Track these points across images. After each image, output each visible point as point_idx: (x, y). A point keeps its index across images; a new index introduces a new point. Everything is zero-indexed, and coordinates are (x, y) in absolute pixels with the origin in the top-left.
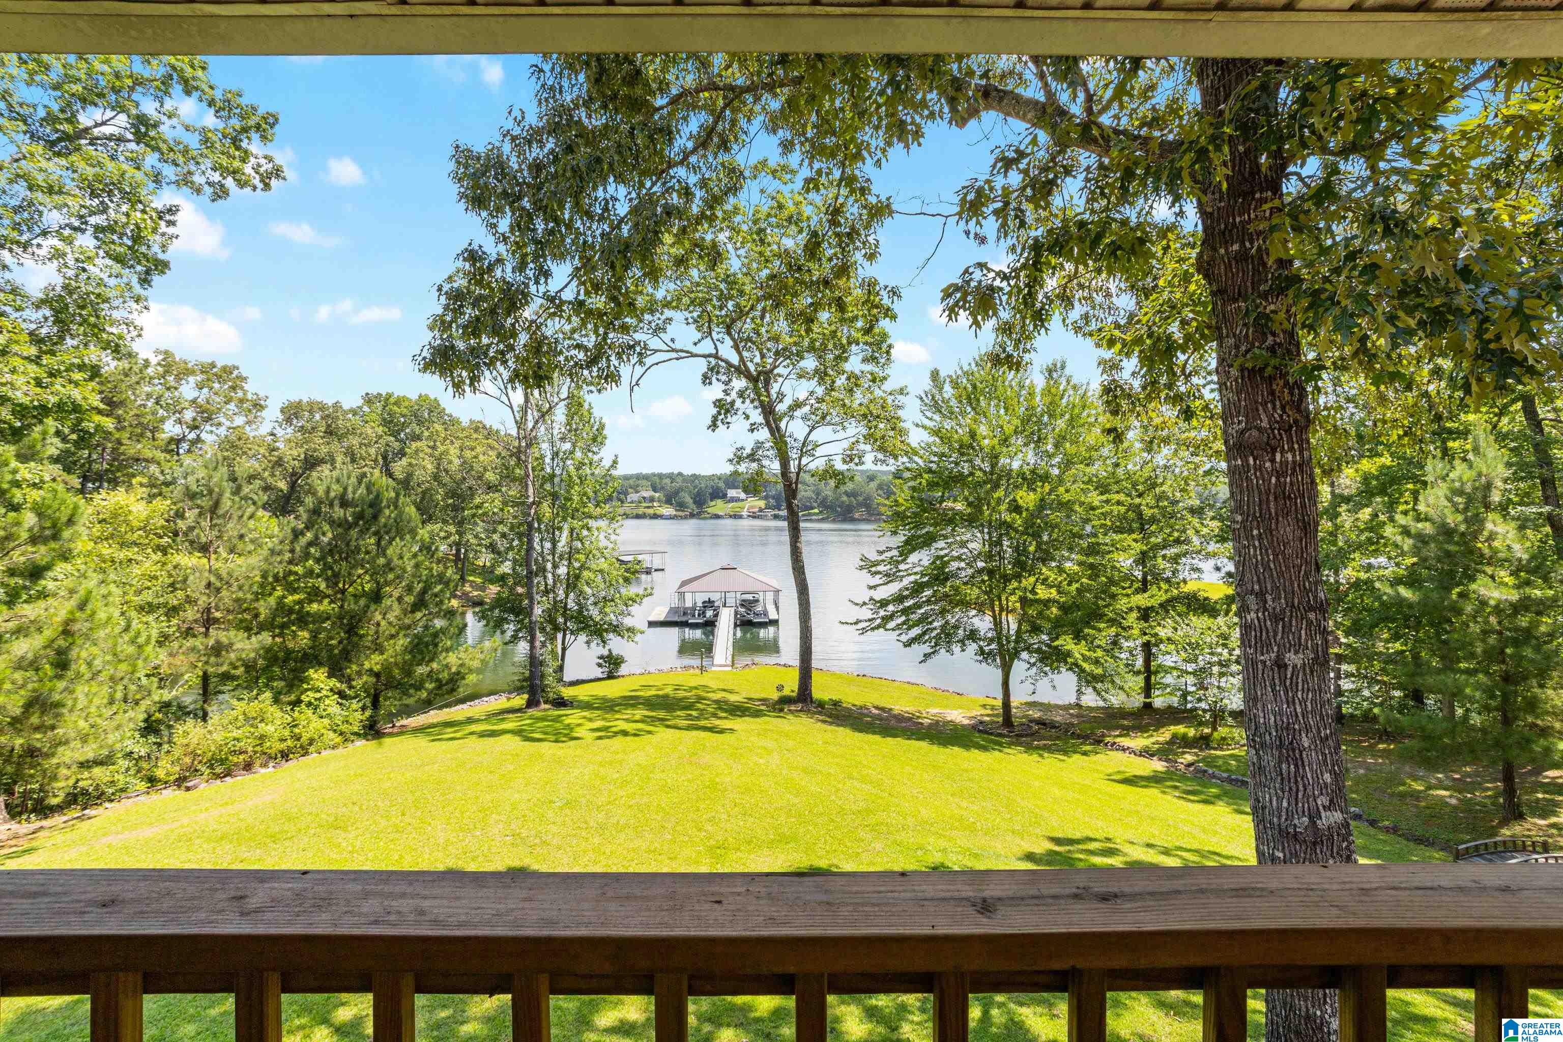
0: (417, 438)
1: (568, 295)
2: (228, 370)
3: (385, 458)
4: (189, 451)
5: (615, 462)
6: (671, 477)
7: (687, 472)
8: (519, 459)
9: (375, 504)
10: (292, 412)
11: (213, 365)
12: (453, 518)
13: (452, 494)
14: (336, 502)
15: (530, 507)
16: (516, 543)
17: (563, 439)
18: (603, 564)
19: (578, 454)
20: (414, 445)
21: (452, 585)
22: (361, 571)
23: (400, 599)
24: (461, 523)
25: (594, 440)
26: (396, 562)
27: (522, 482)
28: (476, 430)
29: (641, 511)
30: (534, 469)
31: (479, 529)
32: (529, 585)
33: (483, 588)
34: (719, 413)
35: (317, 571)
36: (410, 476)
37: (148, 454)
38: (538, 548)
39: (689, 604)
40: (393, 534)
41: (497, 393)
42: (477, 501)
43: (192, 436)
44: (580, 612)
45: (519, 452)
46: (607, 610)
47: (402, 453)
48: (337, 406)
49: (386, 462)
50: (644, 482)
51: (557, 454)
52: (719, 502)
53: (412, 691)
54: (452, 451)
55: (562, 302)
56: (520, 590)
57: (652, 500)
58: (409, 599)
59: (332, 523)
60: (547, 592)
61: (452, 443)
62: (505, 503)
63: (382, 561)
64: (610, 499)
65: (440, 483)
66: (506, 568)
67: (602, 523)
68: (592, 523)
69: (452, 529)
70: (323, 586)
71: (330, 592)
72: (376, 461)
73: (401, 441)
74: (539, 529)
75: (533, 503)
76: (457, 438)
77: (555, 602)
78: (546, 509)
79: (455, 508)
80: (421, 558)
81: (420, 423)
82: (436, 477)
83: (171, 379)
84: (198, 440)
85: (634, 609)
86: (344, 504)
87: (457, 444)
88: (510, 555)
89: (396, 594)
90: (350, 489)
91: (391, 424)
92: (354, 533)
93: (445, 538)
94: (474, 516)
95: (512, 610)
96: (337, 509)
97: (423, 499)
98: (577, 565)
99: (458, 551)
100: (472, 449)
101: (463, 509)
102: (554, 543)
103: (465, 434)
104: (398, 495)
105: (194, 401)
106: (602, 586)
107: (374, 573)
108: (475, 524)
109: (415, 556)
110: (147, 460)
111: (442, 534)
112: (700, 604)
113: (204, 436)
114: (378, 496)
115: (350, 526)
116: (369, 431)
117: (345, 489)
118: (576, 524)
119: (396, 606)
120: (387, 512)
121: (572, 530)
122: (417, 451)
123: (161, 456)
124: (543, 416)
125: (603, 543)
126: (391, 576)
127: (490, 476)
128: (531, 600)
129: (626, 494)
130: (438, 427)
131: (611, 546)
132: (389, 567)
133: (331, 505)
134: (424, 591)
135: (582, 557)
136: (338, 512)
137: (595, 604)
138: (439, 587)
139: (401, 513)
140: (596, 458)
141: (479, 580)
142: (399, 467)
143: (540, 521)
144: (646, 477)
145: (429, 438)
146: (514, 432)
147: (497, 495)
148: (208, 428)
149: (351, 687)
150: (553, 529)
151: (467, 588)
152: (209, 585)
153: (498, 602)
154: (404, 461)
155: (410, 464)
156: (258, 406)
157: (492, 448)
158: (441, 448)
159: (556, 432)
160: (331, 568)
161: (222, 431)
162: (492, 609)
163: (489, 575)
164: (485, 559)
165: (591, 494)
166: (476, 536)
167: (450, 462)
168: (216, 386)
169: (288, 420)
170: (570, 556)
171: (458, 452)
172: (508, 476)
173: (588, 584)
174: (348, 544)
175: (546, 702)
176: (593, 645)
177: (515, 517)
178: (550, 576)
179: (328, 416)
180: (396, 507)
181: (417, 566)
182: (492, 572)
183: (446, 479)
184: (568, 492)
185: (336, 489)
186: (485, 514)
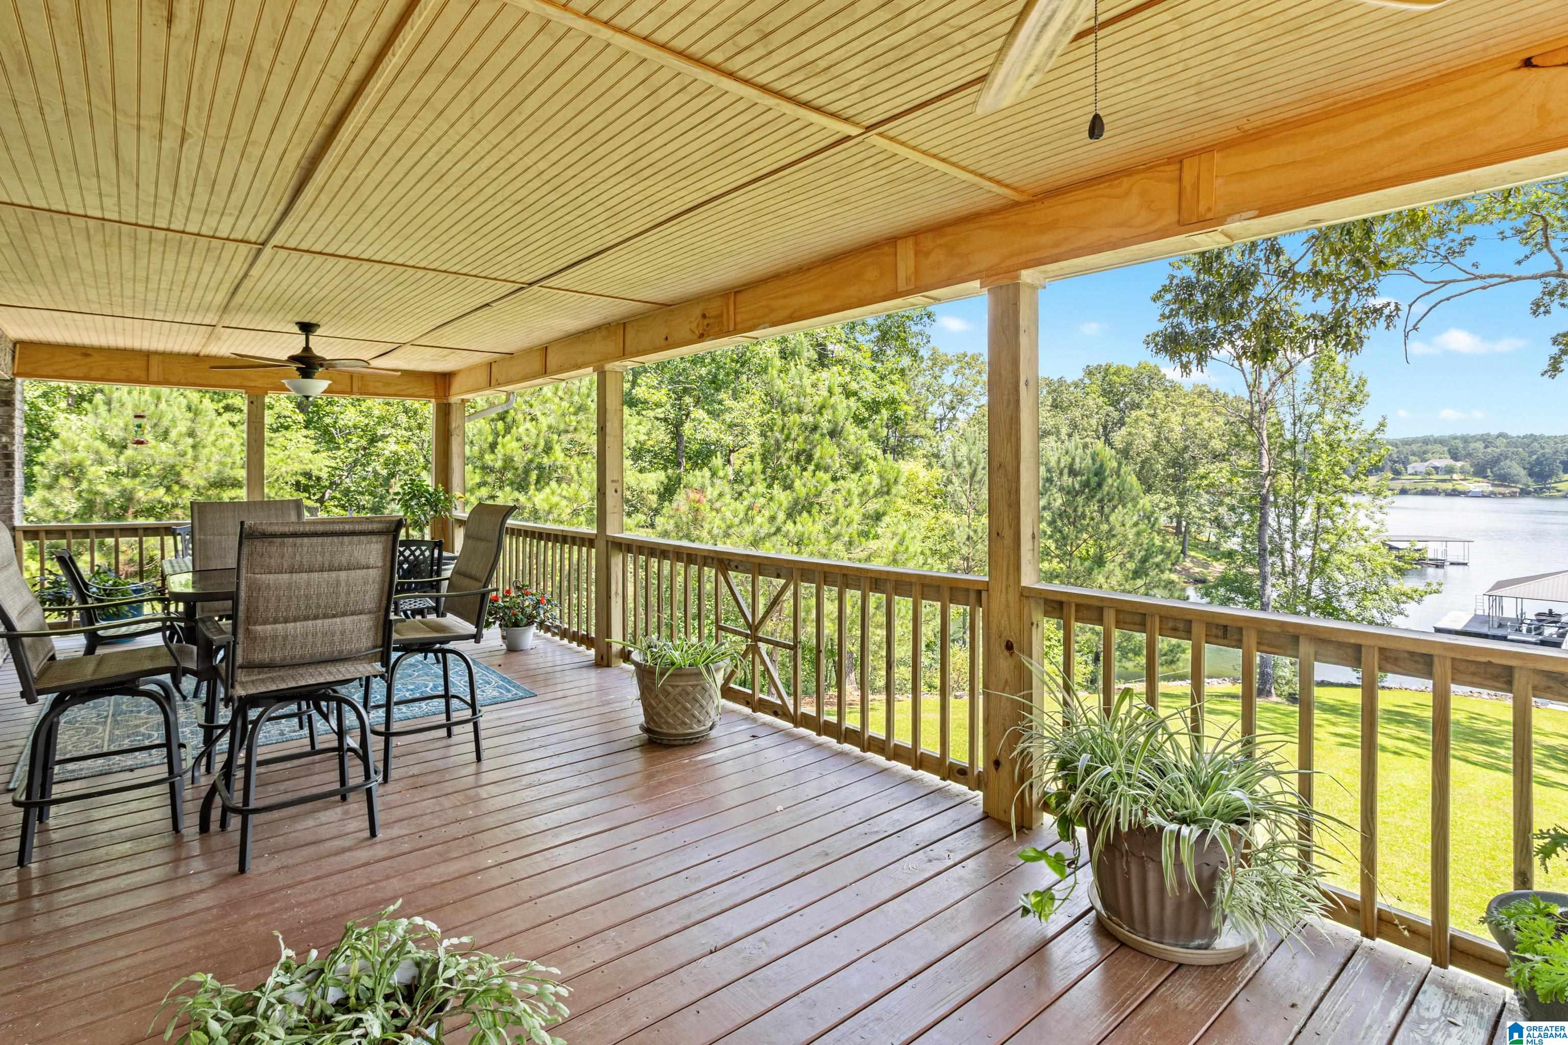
0: (1137, 406)
1: (1303, 267)
3: (1105, 428)
4: (948, 428)
5: (1382, 425)
6: (1486, 439)
8: (1251, 426)
9: (1099, 472)
12: (1174, 489)
13: (1174, 463)
14: (1066, 471)
15: (1264, 478)
16: (1246, 517)
17: (1309, 400)
18: (1362, 548)
19: (1329, 418)
20: (1134, 414)
21: (1173, 556)
22: (1085, 536)
23: (1122, 565)
24: (1182, 494)
25: (1351, 399)
26: (1118, 529)
27: (1256, 449)
28: (1200, 395)
29: (1429, 486)
30: (1269, 437)
31: (1202, 501)
32: (1262, 564)
33: (1206, 565)
35: (1049, 533)
36: (1129, 444)
37: (922, 431)
38: (1274, 524)
39: (1510, 614)
40: (1115, 502)
42: (1201, 471)
43: (950, 415)
44: (1328, 601)
45: (1252, 417)
46: (1367, 603)
47: (1121, 423)
48: (1061, 381)
49: (1106, 434)
50: (1438, 447)
51: (1300, 418)
53: (1130, 655)
54: (1173, 419)
55: (1295, 275)
56: (1250, 570)
57: (1450, 471)
58: (1131, 566)
59: (1061, 489)
60: (1284, 574)
61: (1174, 410)
62: (1234, 474)
63: (1105, 527)
64: (1374, 469)
65: (1161, 452)
66: (1233, 544)
67: (1364, 500)
68: (1349, 499)
69: (1173, 500)
70: (1053, 547)
71: (1057, 552)
72: (1096, 431)
73: (1121, 410)
74: (1275, 503)
75: (1269, 474)
76: (1180, 404)
77: (1295, 587)
78: (1285, 481)
79: (1176, 479)
80: (1142, 526)
81: (1140, 391)
82: (1156, 446)
83: (936, 369)
84: (954, 418)
85: (1410, 607)
86: (1073, 472)
87: (1179, 410)
88: (1239, 531)
89: (1119, 559)
90: (1077, 460)
91: (1112, 395)
92: (1080, 500)
93: (1165, 509)
94: (1198, 487)
95: (1240, 591)
96: (1065, 477)
97: (1142, 468)
98: (1326, 546)
99: (1179, 523)
100: (1196, 415)
101: (1185, 479)
102: (1295, 519)
103: (1188, 400)
104: (1120, 464)
105: (952, 386)
106: (1361, 574)
107: (1097, 537)
108: (1198, 495)
109: (1136, 524)
110: (922, 437)
111: (1162, 505)
112: (1530, 616)
113: (958, 415)
114: (1102, 466)
115: (1077, 493)
116: (1091, 402)
117: (1073, 459)
118: (1323, 498)
119: (1118, 571)
120: (1110, 481)
121: (1319, 507)
122: (1136, 420)
123: (930, 432)
124: (1282, 377)
125: (1363, 522)
126: (1113, 543)
127: (1217, 445)
128: (1264, 579)
129: (1405, 463)
130: (1158, 394)
131: (1374, 527)
132: (1111, 534)
133: (1061, 473)
134: (1144, 560)
135: (1333, 539)
136: (1067, 480)
137: (1351, 595)
138: (1160, 558)
139: (1123, 482)
140: (1353, 421)
141: (1201, 556)
142: (1119, 437)
143: (1276, 494)
144: (1441, 441)
145: (1149, 406)
146: (1246, 395)
147: (1224, 464)
148: (961, 408)
150: (1294, 507)
151: (1188, 564)
152: (969, 538)
153: (1224, 581)
154: (1124, 431)
155: (1130, 434)
157: (1219, 414)
158: (1162, 416)
159: (1298, 393)
160: (1060, 532)
161: (971, 410)
162: (1215, 587)
163: (1213, 551)
164: (1209, 534)
165: (1346, 463)
166: (1199, 509)
167: (1172, 430)
168: (967, 371)
170: (1317, 534)
171: (1180, 419)
172: (1238, 444)
173: (1340, 570)
174: (1075, 511)
175: (1279, 696)
177: (1246, 489)
178: (1288, 557)
179: (1054, 391)
180: (1118, 476)
181: (1138, 534)
182: (1217, 549)
183: (1167, 448)
184: (1313, 461)
185: (1065, 461)
186: (1212, 485)
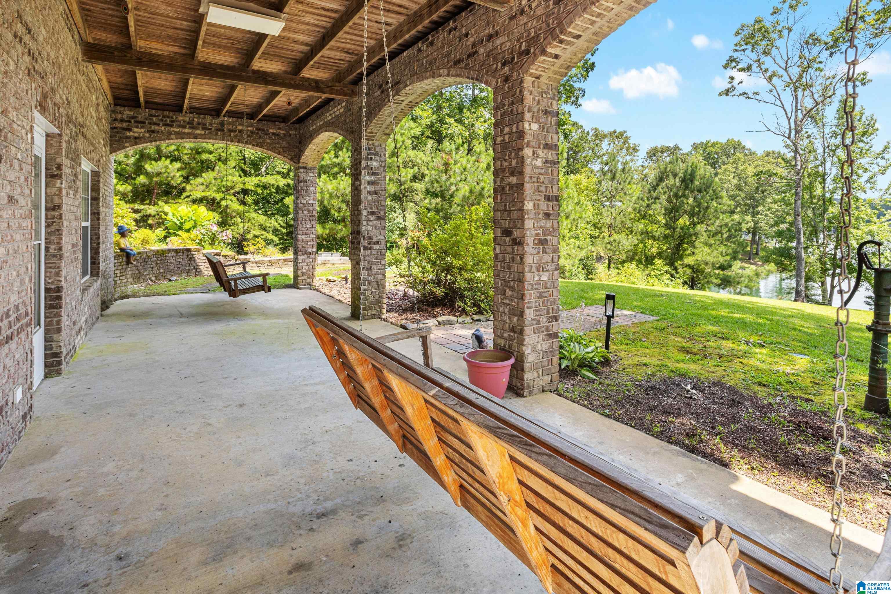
2: (621, 134)
9: (692, 174)
10: (653, 153)
11: (615, 132)
14: (671, 174)
28: (768, 155)
70: (663, 220)
83: (598, 141)
91: (709, 159)
105: (607, 151)
107: (691, 213)
126: (700, 216)
133: (668, 176)
149: (677, 273)
156: (635, 150)
158: (741, 168)
168: (617, 142)
169: (650, 158)
174: (677, 198)
185: (670, 167)
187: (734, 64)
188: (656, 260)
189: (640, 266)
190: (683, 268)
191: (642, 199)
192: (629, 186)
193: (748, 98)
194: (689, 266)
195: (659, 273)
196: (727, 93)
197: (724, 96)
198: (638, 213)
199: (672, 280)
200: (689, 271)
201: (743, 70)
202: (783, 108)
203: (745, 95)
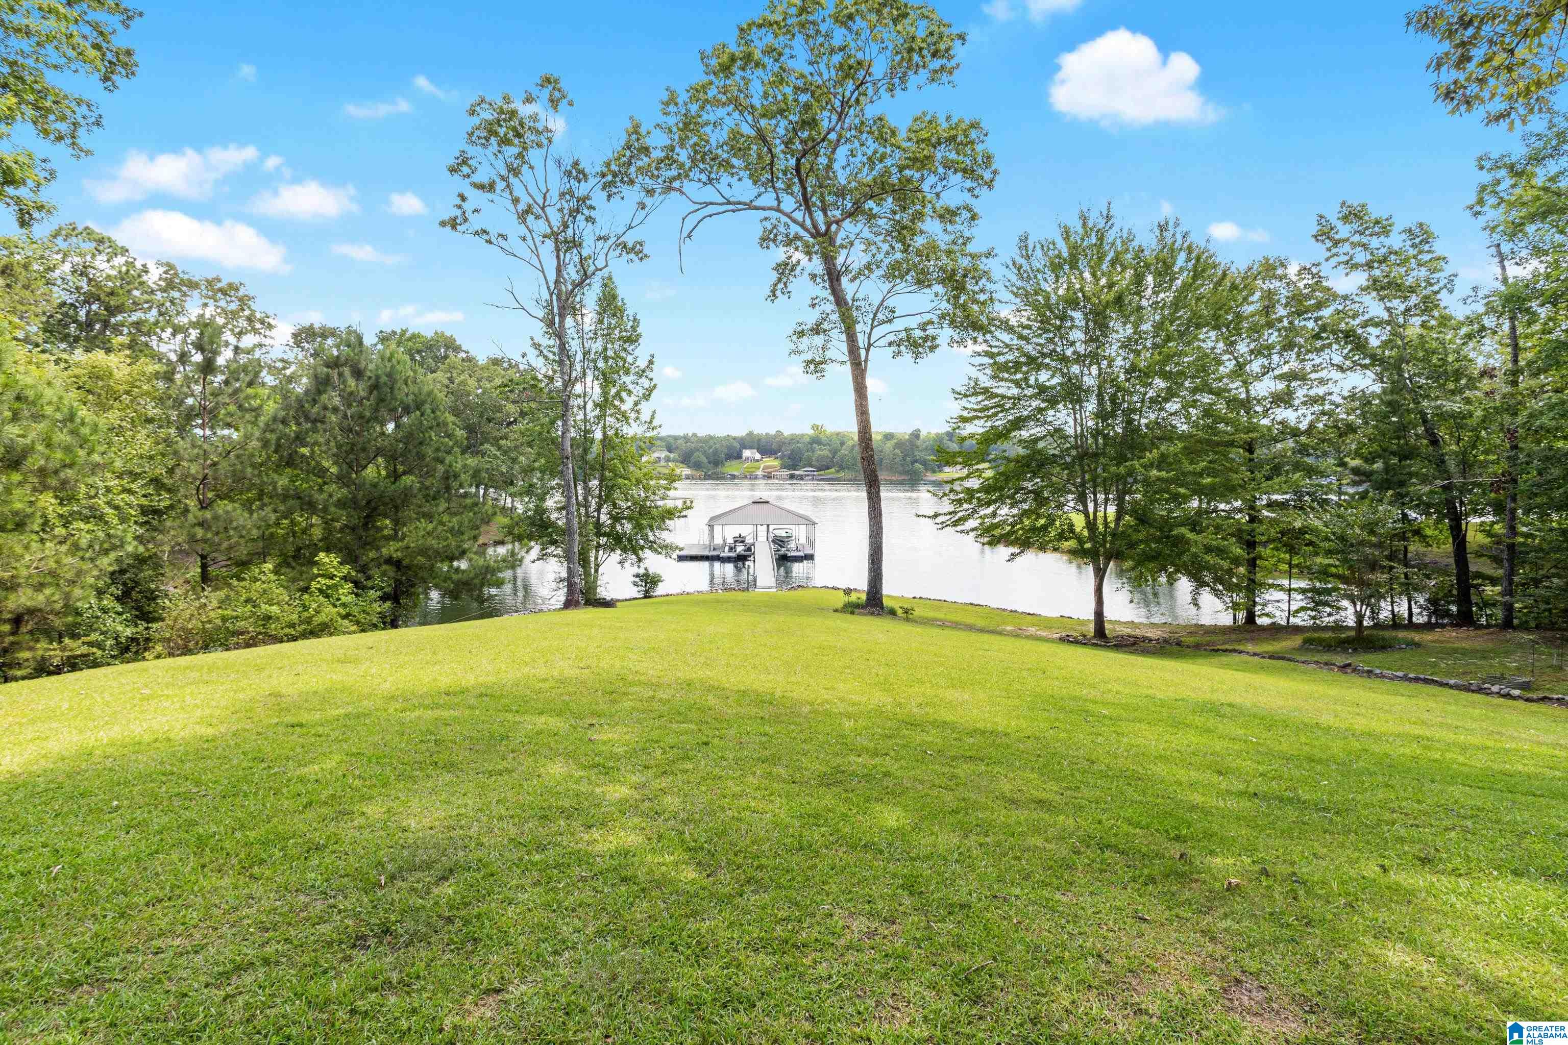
2: (234, 286)
6: (686, 438)
7: (702, 433)
11: (218, 280)
34: (780, 280)
39: (718, 541)
41: (527, 254)
44: (613, 528)
52: (734, 462)
57: (667, 460)
59: (343, 395)
77: (587, 517)
90: (363, 356)
98: (610, 475)
102: (585, 448)
112: (730, 540)
115: (363, 401)
132: (407, 449)
149: (368, 578)
156: (267, 325)
169: (299, 345)
176: (627, 564)
180: (414, 384)
187: (465, 170)
188: (322, 555)
189: (283, 570)
190: (379, 566)
191: (284, 422)
192: (250, 391)
193: (489, 242)
194: (389, 561)
195: (329, 582)
196: (453, 224)
197: (448, 228)
198: (276, 452)
199: (357, 595)
200: (390, 570)
201: (481, 187)
202: (543, 272)
203: (485, 237)
